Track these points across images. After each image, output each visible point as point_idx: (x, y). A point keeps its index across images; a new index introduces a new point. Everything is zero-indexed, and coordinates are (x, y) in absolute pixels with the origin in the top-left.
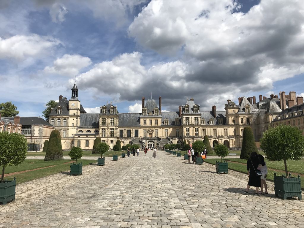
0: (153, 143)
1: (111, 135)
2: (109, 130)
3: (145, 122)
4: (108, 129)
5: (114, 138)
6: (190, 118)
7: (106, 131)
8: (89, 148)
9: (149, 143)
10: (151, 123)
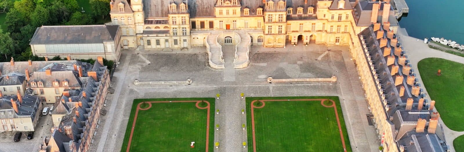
0: (230, 39)
1: (183, 34)
2: (181, 30)
3: (221, 13)
4: (179, 28)
5: (187, 37)
6: (274, 15)
7: (178, 30)
8: (160, 46)
9: (226, 39)
10: (228, 13)
